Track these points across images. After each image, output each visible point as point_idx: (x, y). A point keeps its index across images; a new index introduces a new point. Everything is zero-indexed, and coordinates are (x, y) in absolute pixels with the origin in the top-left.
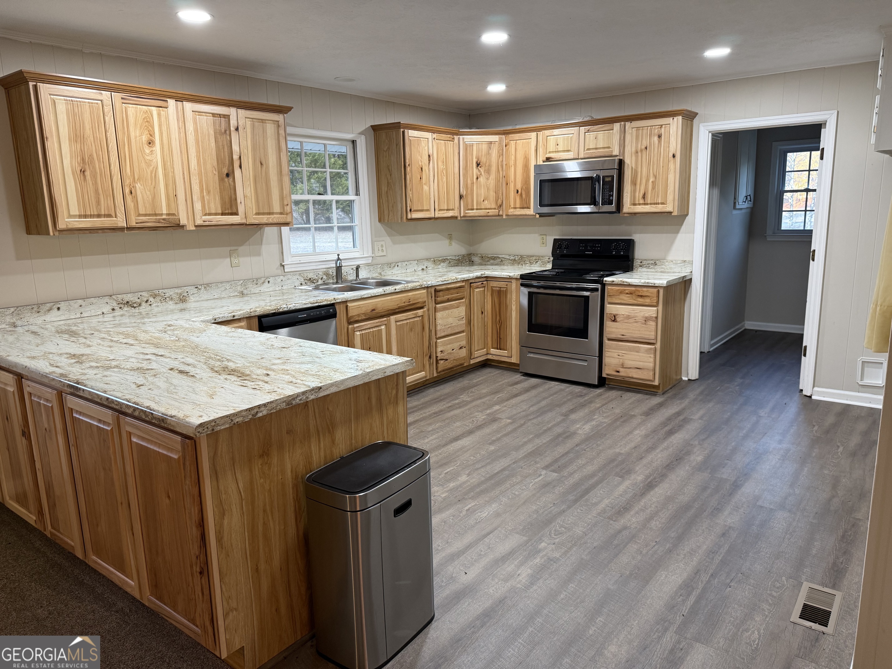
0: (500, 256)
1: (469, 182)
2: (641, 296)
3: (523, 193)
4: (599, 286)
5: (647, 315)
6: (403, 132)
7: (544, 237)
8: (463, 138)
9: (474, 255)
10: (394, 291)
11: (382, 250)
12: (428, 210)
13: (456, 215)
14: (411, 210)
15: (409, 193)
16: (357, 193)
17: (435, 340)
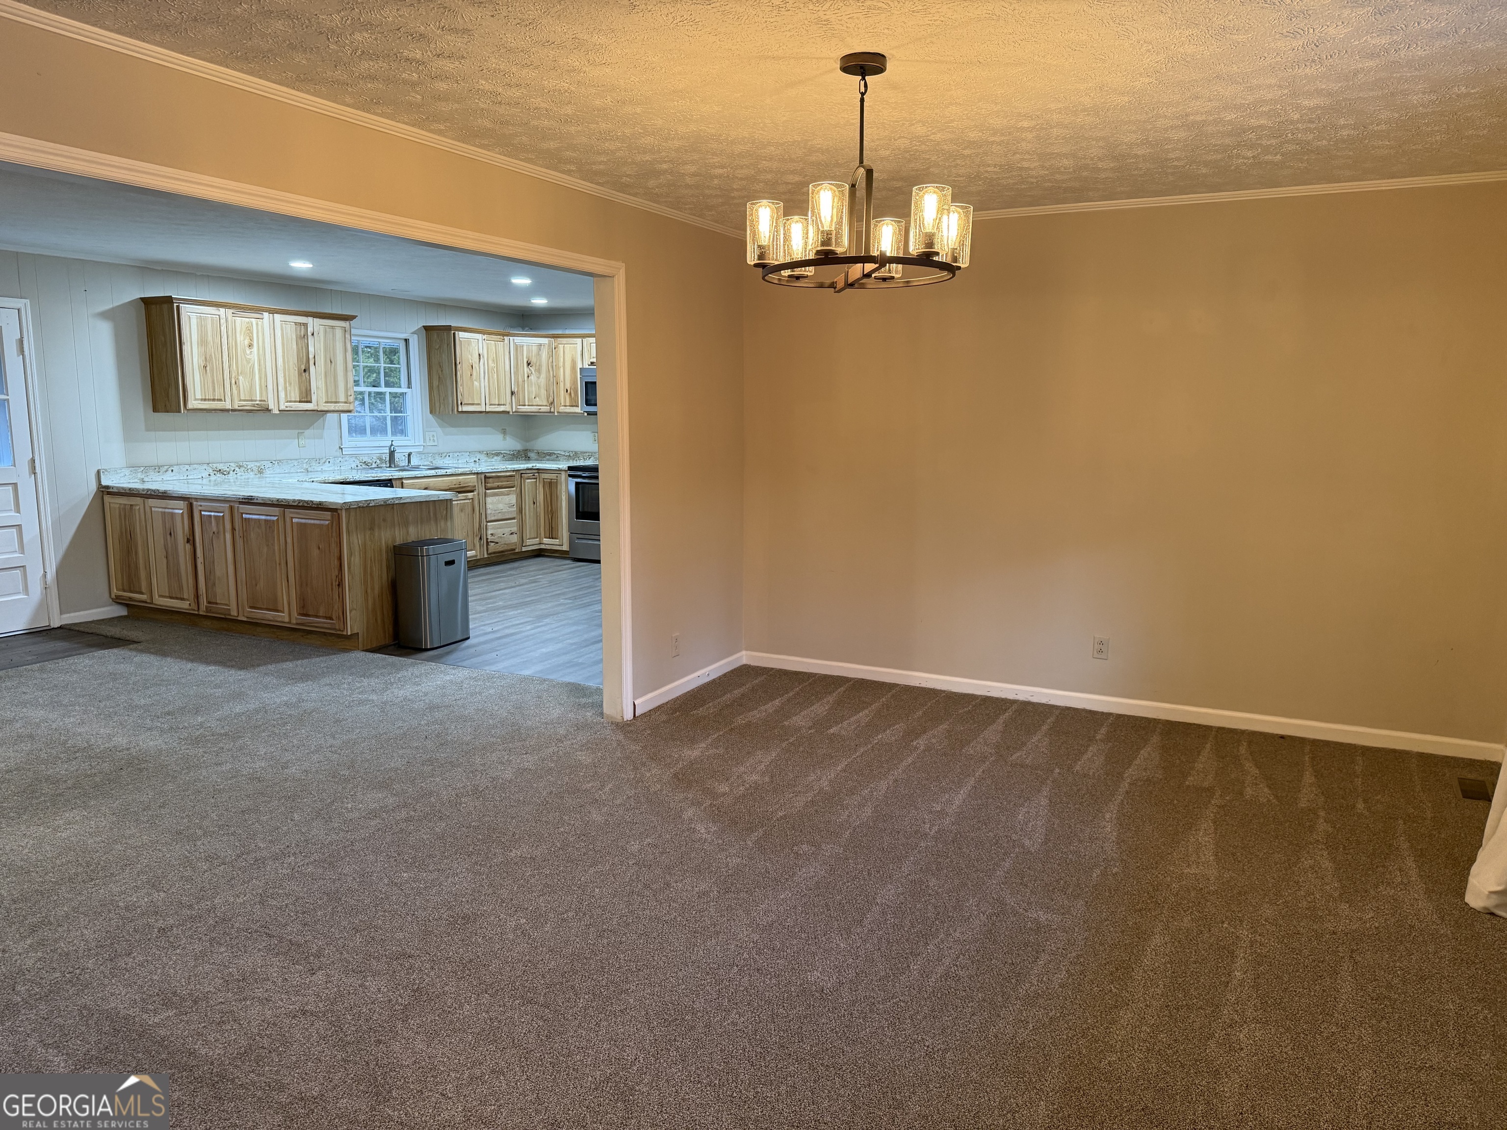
0: (556, 452)
1: (520, 380)
3: (572, 392)
6: (454, 334)
7: (596, 433)
8: (513, 339)
10: (445, 474)
11: (434, 441)
12: (478, 404)
13: (508, 410)
14: (461, 404)
15: (460, 388)
16: (409, 386)
17: (485, 523)
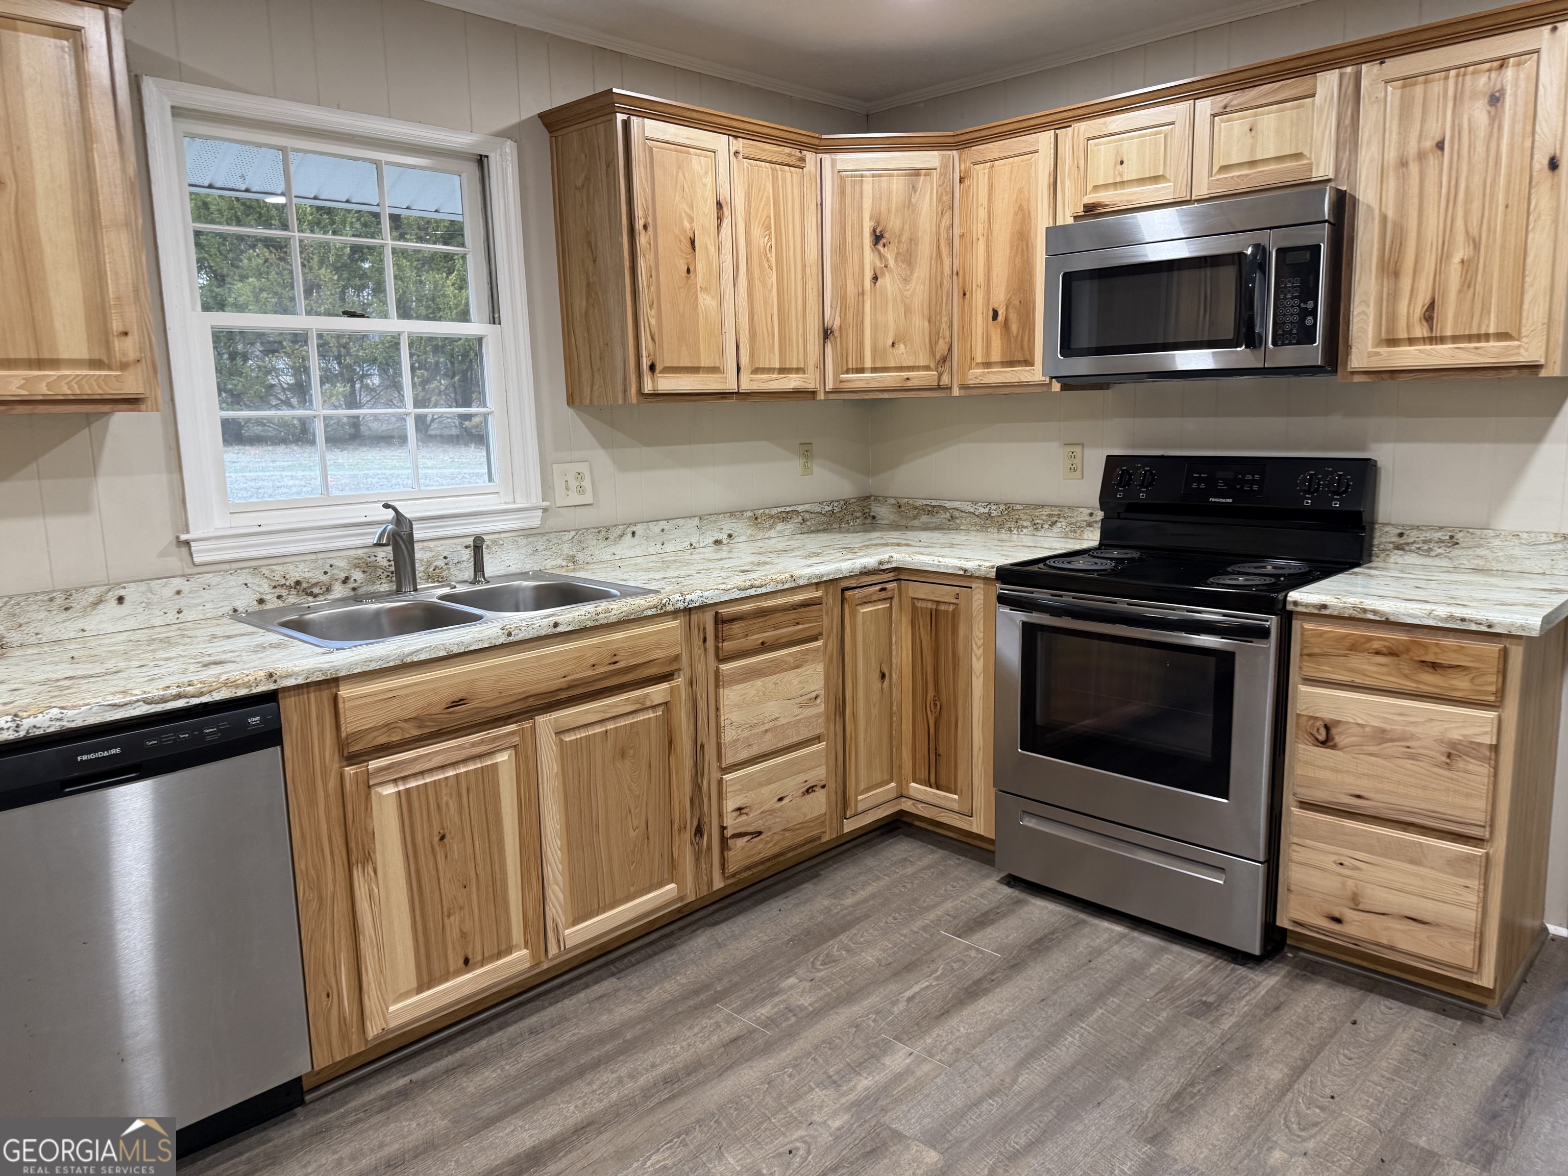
0: (948, 505)
1: (851, 289)
2: (1434, 666)
3: (1013, 317)
4: (1272, 622)
5: (1455, 735)
6: (626, 124)
7: (1078, 450)
8: (834, 161)
9: (876, 499)
10: (551, 631)
11: (581, 490)
12: (714, 370)
13: (811, 386)
14: (652, 367)
15: (648, 315)
16: (494, 319)
17: (715, 775)
